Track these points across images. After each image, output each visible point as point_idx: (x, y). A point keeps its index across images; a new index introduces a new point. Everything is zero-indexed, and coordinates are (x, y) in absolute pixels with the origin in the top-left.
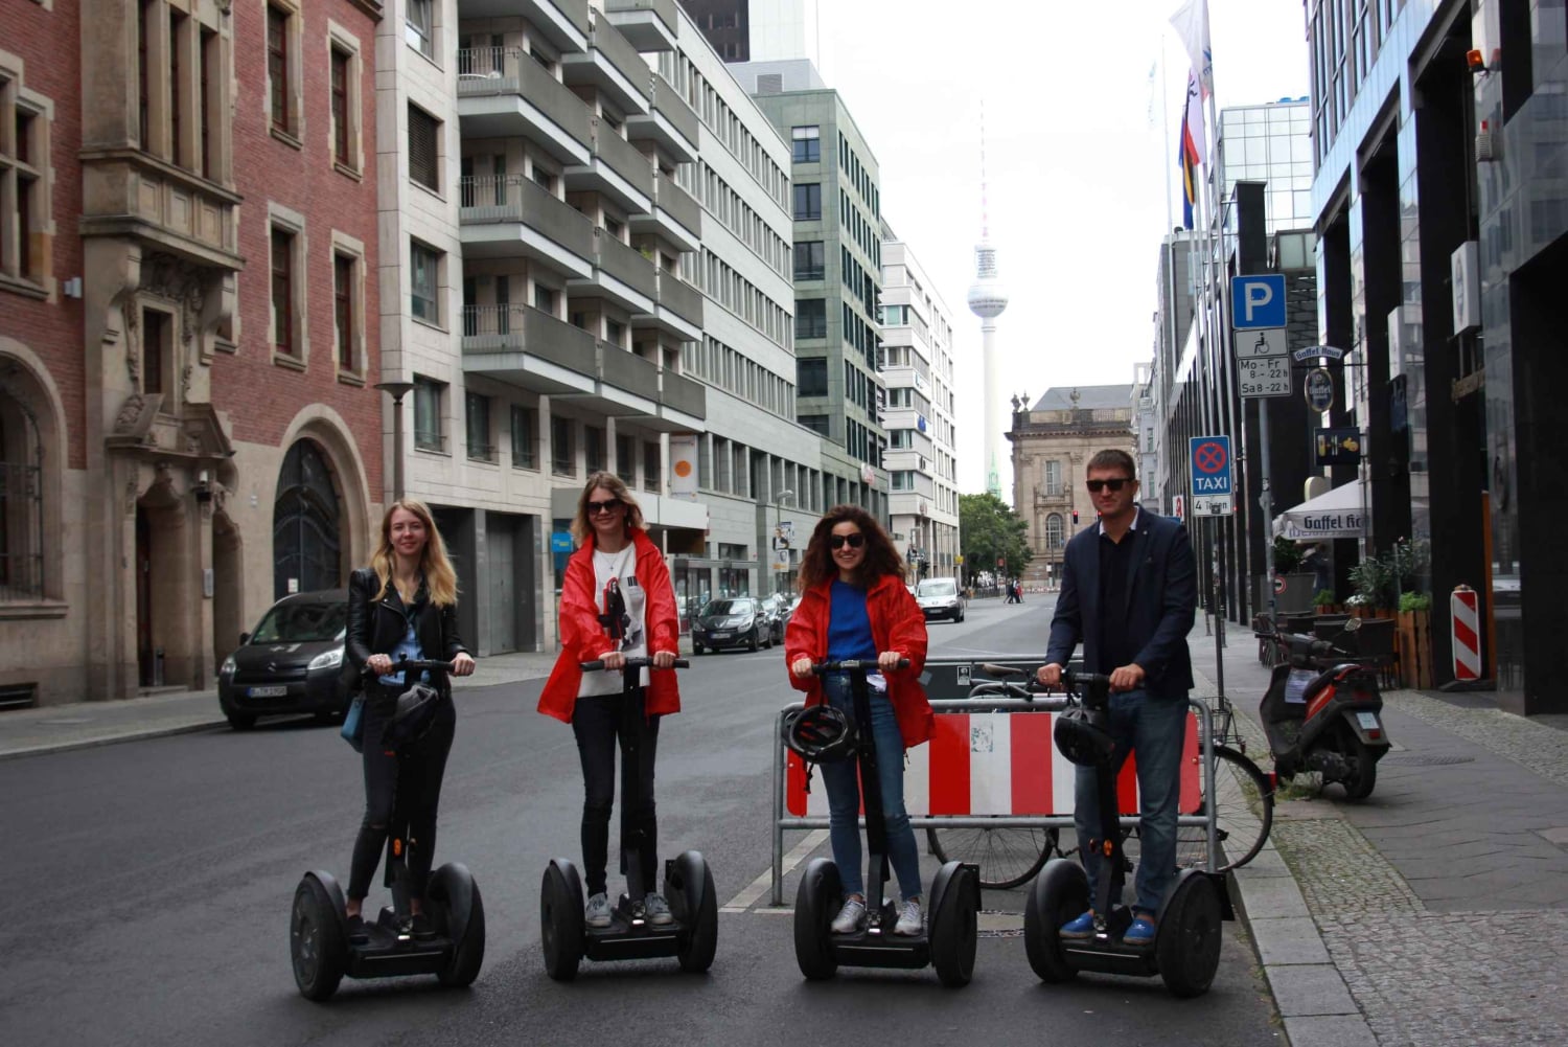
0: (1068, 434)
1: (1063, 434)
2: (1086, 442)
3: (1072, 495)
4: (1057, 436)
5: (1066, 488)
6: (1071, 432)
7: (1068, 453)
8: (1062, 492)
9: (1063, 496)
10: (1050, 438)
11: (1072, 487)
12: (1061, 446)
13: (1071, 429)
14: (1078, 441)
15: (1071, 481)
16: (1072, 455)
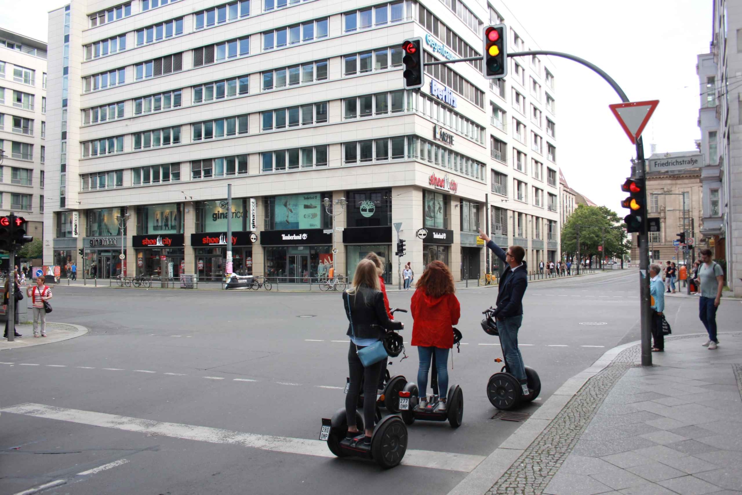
0: (663, 177)
1: (660, 178)
2: (674, 182)
3: (665, 212)
4: (656, 179)
5: (662, 208)
6: (665, 176)
7: (663, 188)
8: (659, 211)
9: (660, 213)
10: (652, 180)
11: (665, 208)
12: (659, 185)
13: (664, 175)
14: (669, 182)
15: (665, 204)
16: (666, 189)
